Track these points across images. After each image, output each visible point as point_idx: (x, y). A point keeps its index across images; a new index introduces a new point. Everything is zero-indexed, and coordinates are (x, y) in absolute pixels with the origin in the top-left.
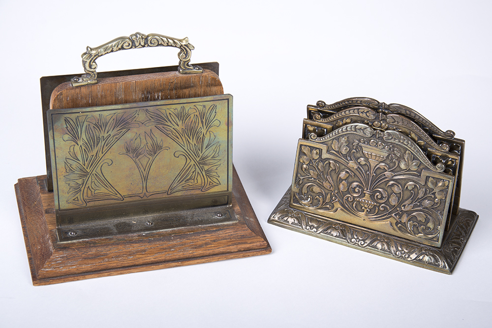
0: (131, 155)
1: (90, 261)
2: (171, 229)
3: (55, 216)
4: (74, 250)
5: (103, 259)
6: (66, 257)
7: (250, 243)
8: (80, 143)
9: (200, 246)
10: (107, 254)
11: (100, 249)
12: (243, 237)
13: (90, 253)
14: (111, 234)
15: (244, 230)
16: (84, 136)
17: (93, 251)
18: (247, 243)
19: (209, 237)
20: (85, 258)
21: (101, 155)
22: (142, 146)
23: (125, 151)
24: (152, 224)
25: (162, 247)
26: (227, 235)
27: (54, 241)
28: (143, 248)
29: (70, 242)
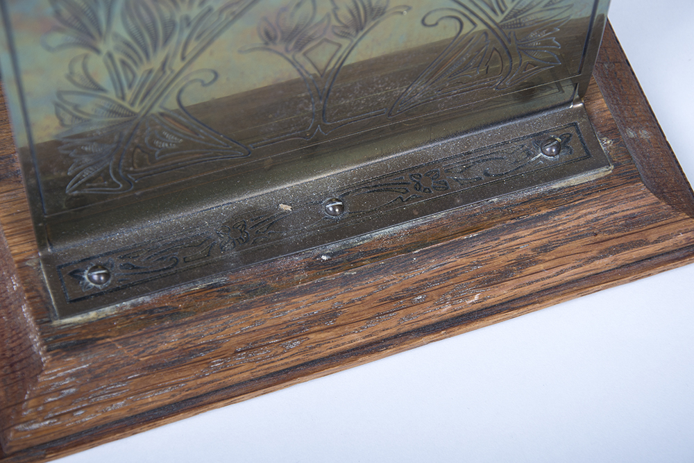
0: (280, 47)
1: (167, 378)
2: (406, 226)
3: (22, 193)
4: (111, 346)
5: (207, 362)
6: (89, 370)
7: (656, 242)
8: (107, 46)
9: (503, 275)
10: (216, 344)
11: (192, 330)
12: (632, 222)
13: (165, 346)
14: (221, 268)
15: (634, 198)
16: (118, 27)
17: (173, 339)
18: (647, 243)
19: (527, 238)
20: (150, 367)
21: (177, 64)
22: (318, 18)
23: (258, 42)
24: (342, 208)
25: (384, 294)
26: (582, 221)
27: (42, 314)
28: (326, 305)
29: (92, 315)
